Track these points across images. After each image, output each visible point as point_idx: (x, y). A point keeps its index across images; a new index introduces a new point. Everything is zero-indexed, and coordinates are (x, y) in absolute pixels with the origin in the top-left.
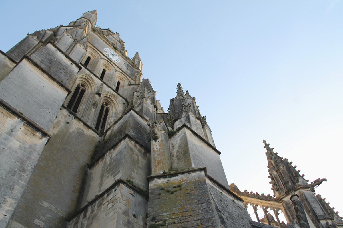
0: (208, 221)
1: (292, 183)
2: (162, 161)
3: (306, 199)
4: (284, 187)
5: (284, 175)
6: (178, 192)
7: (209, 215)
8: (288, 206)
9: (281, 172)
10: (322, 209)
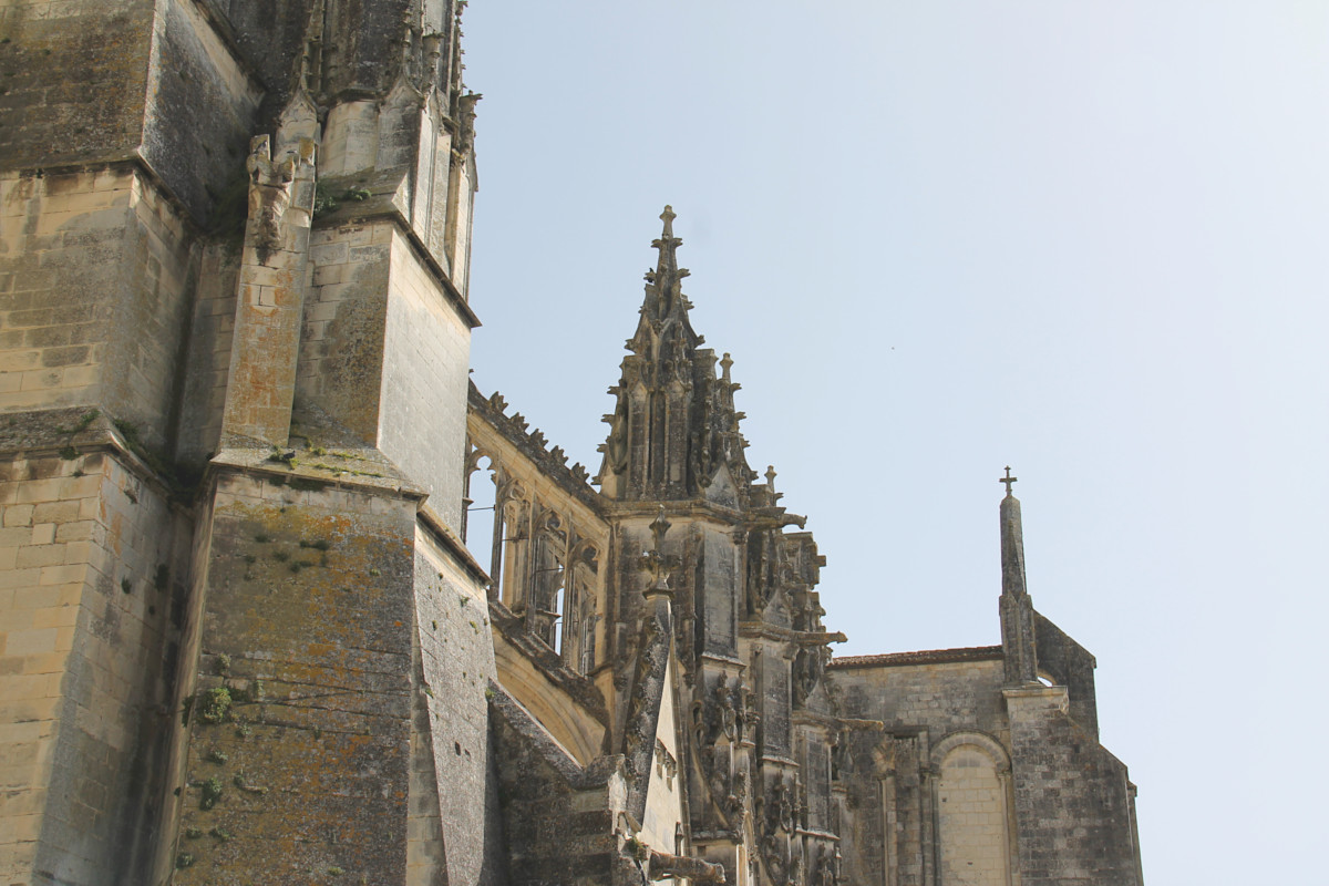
0: (388, 726)
1: (685, 476)
2: (273, 383)
3: (701, 563)
4: (649, 476)
5: (671, 428)
6: (313, 571)
7: (394, 705)
8: (628, 556)
9: (667, 408)
10: (733, 620)
